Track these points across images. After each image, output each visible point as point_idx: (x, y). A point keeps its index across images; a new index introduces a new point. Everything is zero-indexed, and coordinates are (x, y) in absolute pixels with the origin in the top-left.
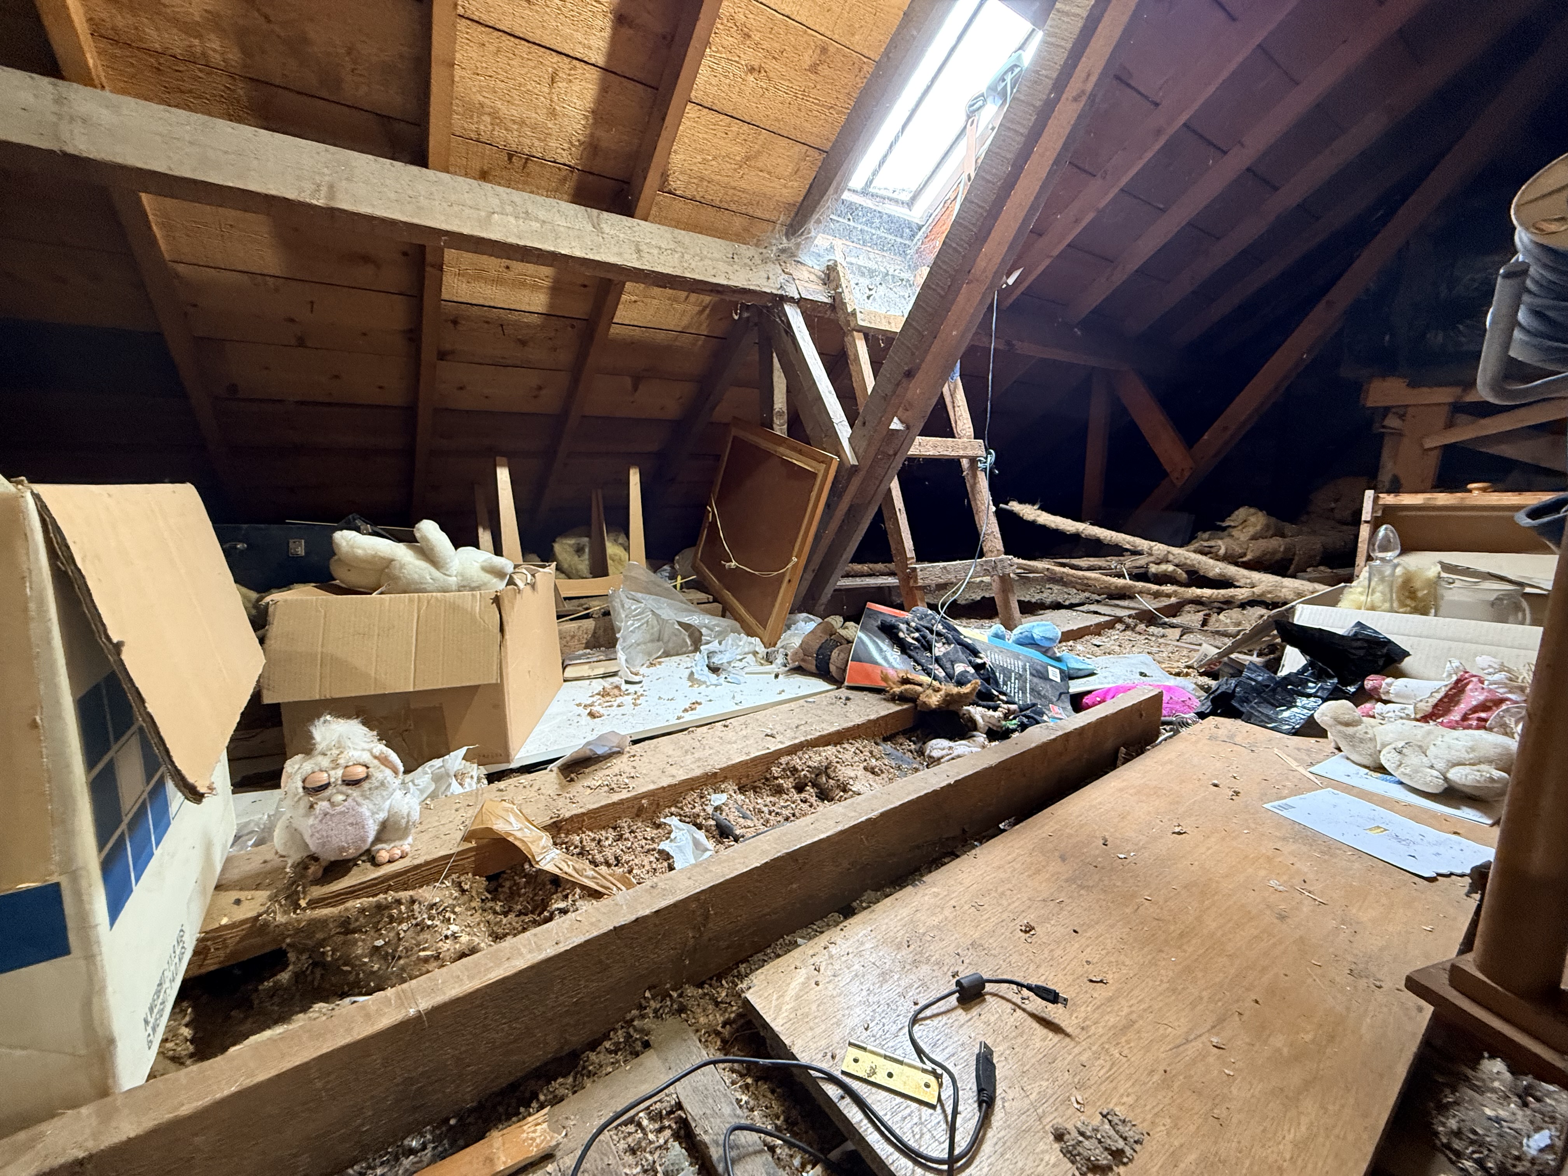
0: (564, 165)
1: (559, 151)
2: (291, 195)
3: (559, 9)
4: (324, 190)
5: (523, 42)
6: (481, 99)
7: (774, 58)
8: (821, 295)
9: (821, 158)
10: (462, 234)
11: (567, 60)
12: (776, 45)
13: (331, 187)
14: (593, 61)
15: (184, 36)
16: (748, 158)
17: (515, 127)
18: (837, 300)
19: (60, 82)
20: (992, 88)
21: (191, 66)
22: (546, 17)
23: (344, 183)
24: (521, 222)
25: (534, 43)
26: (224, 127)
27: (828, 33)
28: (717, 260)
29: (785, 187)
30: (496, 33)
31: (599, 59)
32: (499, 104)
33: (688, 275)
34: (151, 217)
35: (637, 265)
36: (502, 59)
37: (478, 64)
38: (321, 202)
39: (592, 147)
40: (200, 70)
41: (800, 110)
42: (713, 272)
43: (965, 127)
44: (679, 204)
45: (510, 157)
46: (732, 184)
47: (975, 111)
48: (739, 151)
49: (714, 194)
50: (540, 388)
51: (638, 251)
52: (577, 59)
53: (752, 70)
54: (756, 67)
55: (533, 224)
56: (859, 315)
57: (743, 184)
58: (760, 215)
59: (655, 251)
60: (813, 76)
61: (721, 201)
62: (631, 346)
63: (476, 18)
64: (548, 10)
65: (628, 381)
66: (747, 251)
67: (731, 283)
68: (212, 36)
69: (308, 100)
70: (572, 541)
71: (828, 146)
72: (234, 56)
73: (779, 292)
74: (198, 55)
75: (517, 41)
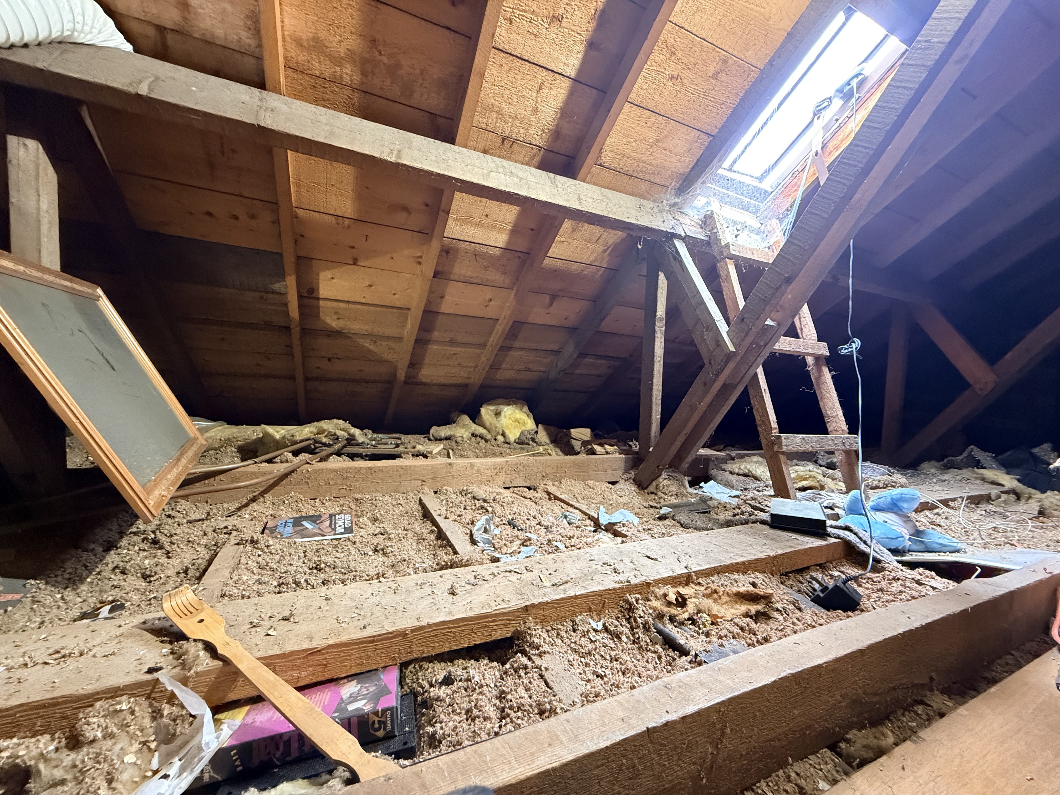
0: (536, 146)
1: (535, 136)
2: (376, 155)
3: (553, 40)
4: (395, 152)
5: (526, 63)
6: (494, 101)
7: (689, 69)
8: (700, 235)
9: (709, 140)
10: (472, 183)
11: (551, 74)
12: (692, 59)
13: (399, 152)
14: (568, 74)
15: (332, 65)
16: (658, 141)
17: (510, 120)
18: (713, 238)
19: (263, 91)
20: (840, 91)
21: (332, 84)
22: (545, 45)
23: (406, 149)
24: (507, 177)
25: (534, 64)
26: (345, 117)
27: (730, 51)
28: (630, 208)
29: (680, 161)
30: (511, 58)
31: (571, 72)
32: (504, 105)
33: (611, 216)
34: (291, 179)
35: (579, 208)
36: (511, 74)
37: (496, 79)
38: (393, 159)
39: (556, 134)
40: (337, 87)
41: (700, 106)
42: (628, 215)
43: (813, 120)
44: (605, 173)
45: (503, 140)
46: (644, 159)
47: (820, 110)
48: (652, 136)
49: (630, 166)
50: (491, 300)
51: (579, 199)
52: (558, 73)
53: (672, 78)
54: (675, 76)
55: (515, 179)
56: (731, 247)
57: (651, 159)
58: (658, 181)
59: (590, 200)
60: (713, 81)
61: (633, 172)
62: (555, 273)
63: (501, 48)
64: (546, 41)
65: (547, 299)
66: (648, 204)
67: (639, 223)
68: (348, 66)
69: (391, 103)
70: (492, 408)
71: (715, 132)
72: (357, 78)
73: (672, 231)
74: (338, 77)
75: (523, 62)
